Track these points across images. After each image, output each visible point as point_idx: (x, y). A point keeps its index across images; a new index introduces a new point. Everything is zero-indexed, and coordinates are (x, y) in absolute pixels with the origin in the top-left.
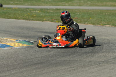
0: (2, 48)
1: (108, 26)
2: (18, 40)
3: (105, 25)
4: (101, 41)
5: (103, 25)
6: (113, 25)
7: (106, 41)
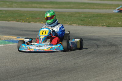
3: (72, 24)
5: (70, 24)
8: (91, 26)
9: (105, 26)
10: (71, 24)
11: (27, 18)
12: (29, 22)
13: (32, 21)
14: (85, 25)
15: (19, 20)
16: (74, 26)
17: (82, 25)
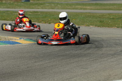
0: (13, 44)
1: (91, 26)
2: (21, 38)
4: (94, 39)
5: (87, 25)
6: (96, 26)
7: (100, 39)
8: (107, 27)
9: (120, 27)
10: (89, 26)
11: (49, 20)
12: (50, 23)
13: (52, 23)
14: (101, 26)
15: (41, 21)
16: (91, 27)
17: (98, 26)
